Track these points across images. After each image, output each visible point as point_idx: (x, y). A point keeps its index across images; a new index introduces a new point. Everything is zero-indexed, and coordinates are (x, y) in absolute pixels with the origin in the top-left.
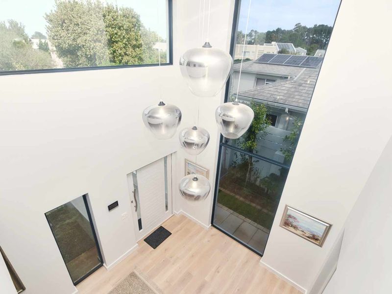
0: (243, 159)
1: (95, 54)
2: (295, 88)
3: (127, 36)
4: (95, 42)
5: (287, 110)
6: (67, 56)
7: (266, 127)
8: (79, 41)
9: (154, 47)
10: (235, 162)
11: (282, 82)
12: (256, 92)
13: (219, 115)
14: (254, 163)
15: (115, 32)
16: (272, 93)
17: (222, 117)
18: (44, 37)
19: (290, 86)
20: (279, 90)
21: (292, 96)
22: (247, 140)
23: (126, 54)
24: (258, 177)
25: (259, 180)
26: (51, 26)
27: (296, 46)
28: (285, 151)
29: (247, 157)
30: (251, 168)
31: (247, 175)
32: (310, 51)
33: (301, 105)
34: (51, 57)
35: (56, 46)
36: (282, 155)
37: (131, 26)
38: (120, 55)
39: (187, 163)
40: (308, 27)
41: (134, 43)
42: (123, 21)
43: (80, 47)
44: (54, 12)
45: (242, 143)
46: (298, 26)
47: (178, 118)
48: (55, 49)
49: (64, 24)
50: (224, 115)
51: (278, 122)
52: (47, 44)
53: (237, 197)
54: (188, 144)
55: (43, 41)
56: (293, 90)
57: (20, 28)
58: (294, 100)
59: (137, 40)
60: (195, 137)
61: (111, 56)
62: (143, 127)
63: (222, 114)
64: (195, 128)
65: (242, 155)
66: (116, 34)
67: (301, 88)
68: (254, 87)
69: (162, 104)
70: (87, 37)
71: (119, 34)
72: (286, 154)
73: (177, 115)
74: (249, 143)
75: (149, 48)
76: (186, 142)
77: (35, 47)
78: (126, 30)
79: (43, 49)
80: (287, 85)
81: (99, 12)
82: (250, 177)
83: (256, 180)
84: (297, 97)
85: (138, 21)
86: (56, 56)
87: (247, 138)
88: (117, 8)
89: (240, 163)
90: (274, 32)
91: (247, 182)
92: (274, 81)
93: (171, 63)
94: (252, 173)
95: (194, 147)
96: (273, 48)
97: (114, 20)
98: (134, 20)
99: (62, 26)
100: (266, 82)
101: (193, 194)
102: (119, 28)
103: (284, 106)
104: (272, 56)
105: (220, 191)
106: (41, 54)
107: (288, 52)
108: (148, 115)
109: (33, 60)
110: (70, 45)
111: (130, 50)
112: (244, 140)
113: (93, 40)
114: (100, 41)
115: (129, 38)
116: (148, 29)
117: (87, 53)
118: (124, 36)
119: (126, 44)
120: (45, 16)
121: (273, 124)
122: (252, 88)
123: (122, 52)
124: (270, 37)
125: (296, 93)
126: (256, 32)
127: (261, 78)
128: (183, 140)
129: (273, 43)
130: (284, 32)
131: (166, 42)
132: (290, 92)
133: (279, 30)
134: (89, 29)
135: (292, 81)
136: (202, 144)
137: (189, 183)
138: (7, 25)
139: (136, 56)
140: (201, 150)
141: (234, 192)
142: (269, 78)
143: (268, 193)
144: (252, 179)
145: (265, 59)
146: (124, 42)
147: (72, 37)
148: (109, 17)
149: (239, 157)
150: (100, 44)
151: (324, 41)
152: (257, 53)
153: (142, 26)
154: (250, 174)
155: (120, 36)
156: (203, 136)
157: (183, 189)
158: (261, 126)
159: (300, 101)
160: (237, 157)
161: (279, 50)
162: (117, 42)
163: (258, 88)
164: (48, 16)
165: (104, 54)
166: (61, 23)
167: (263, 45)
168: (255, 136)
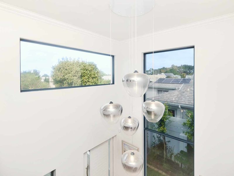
0: (160, 140)
1: (73, 82)
2: (181, 94)
3: (90, 73)
4: (74, 76)
5: (180, 107)
6: (58, 84)
7: (170, 117)
8: (66, 77)
9: (103, 78)
10: (154, 143)
11: (173, 91)
12: (159, 97)
13: (145, 108)
14: (167, 143)
15: (84, 72)
16: (169, 97)
17: (146, 109)
18: (48, 76)
19: (178, 93)
20: (172, 96)
21: (180, 98)
22: (160, 127)
23: (88, 81)
24: (172, 154)
25: (173, 156)
26: (53, 71)
27: (175, 74)
28: (186, 133)
29: (162, 138)
30: (166, 147)
31: (164, 153)
32: (183, 77)
33: (187, 103)
34: (49, 85)
35: (54, 79)
36: (185, 136)
37: (92, 69)
38: (85, 82)
39: (124, 143)
40: (178, 66)
41: (93, 76)
42: (88, 67)
43: (66, 79)
44: (57, 65)
45: (157, 128)
46: (173, 66)
47: (121, 111)
48: (53, 80)
49: (60, 70)
50: (147, 108)
51: (176, 114)
52: (48, 79)
53: (160, 172)
54: (126, 128)
55: (47, 78)
56: (180, 95)
57: (38, 72)
58: (182, 100)
59: (94, 75)
60: (130, 123)
61: (80, 82)
62: (100, 116)
63: (146, 107)
64: (130, 117)
65: (158, 137)
66: (85, 73)
67: (184, 94)
68: (157, 95)
69: (111, 103)
70: (70, 75)
71: (86, 72)
72: (187, 135)
73: (120, 109)
74: (161, 128)
75: (100, 78)
76: (125, 127)
77: (43, 80)
78: (90, 71)
79: (46, 81)
80: (176, 93)
81: (77, 64)
82: (167, 154)
83: (171, 157)
84: (183, 99)
85: (96, 67)
86: (52, 84)
87: (160, 124)
88: (86, 62)
89: (158, 143)
90: (161, 69)
91: (165, 158)
92: (168, 91)
93: (113, 83)
94: (168, 151)
95: (130, 130)
96: (163, 76)
97: (84, 67)
98: (94, 66)
99: (59, 70)
100: (163, 92)
101: (132, 166)
102: (86, 70)
103: (178, 104)
104: (164, 79)
105: (147, 167)
106: (45, 84)
107: (171, 77)
108: (103, 110)
109: (40, 87)
110: (61, 79)
111: (91, 80)
112: (158, 126)
113: (73, 76)
114: (76, 76)
115: (90, 74)
116: (100, 70)
117: (69, 82)
118: (88, 74)
119: (89, 77)
120: (52, 67)
121: (174, 116)
122: (156, 95)
123: (87, 81)
124: (160, 71)
125: (182, 97)
126: (152, 69)
127: (160, 90)
128: (123, 125)
129: (162, 74)
130: (166, 69)
131: (110, 75)
132: (178, 96)
133: (164, 68)
134: (72, 71)
135: (178, 91)
136: (135, 128)
137: (128, 157)
138: (32, 72)
139: (93, 82)
140: (134, 132)
141: (157, 168)
142: (164, 90)
143: (183, 167)
144: (169, 155)
145: (160, 81)
146: (88, 76)
147: (63, 75)
148: (82, 66)
149: (157, 139)
150: (76, 77)
151: (188, 72)
152: (155, 79)
153: (97, 69)
154: (166, 152)
155: (86, 73)
156: (135, 122)
157: (124, 162)
158: (167, 116)
159: (186, 101)
160: (155, 139)
161: (166, 77)
162: (84, 76)
163: (160, 95)
164: (53, 67)
165: (77, 82)
166: (59, 69)
167: (157, 74)
168: (164, 123)
